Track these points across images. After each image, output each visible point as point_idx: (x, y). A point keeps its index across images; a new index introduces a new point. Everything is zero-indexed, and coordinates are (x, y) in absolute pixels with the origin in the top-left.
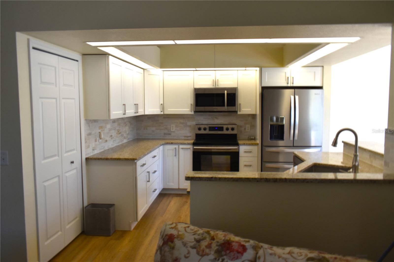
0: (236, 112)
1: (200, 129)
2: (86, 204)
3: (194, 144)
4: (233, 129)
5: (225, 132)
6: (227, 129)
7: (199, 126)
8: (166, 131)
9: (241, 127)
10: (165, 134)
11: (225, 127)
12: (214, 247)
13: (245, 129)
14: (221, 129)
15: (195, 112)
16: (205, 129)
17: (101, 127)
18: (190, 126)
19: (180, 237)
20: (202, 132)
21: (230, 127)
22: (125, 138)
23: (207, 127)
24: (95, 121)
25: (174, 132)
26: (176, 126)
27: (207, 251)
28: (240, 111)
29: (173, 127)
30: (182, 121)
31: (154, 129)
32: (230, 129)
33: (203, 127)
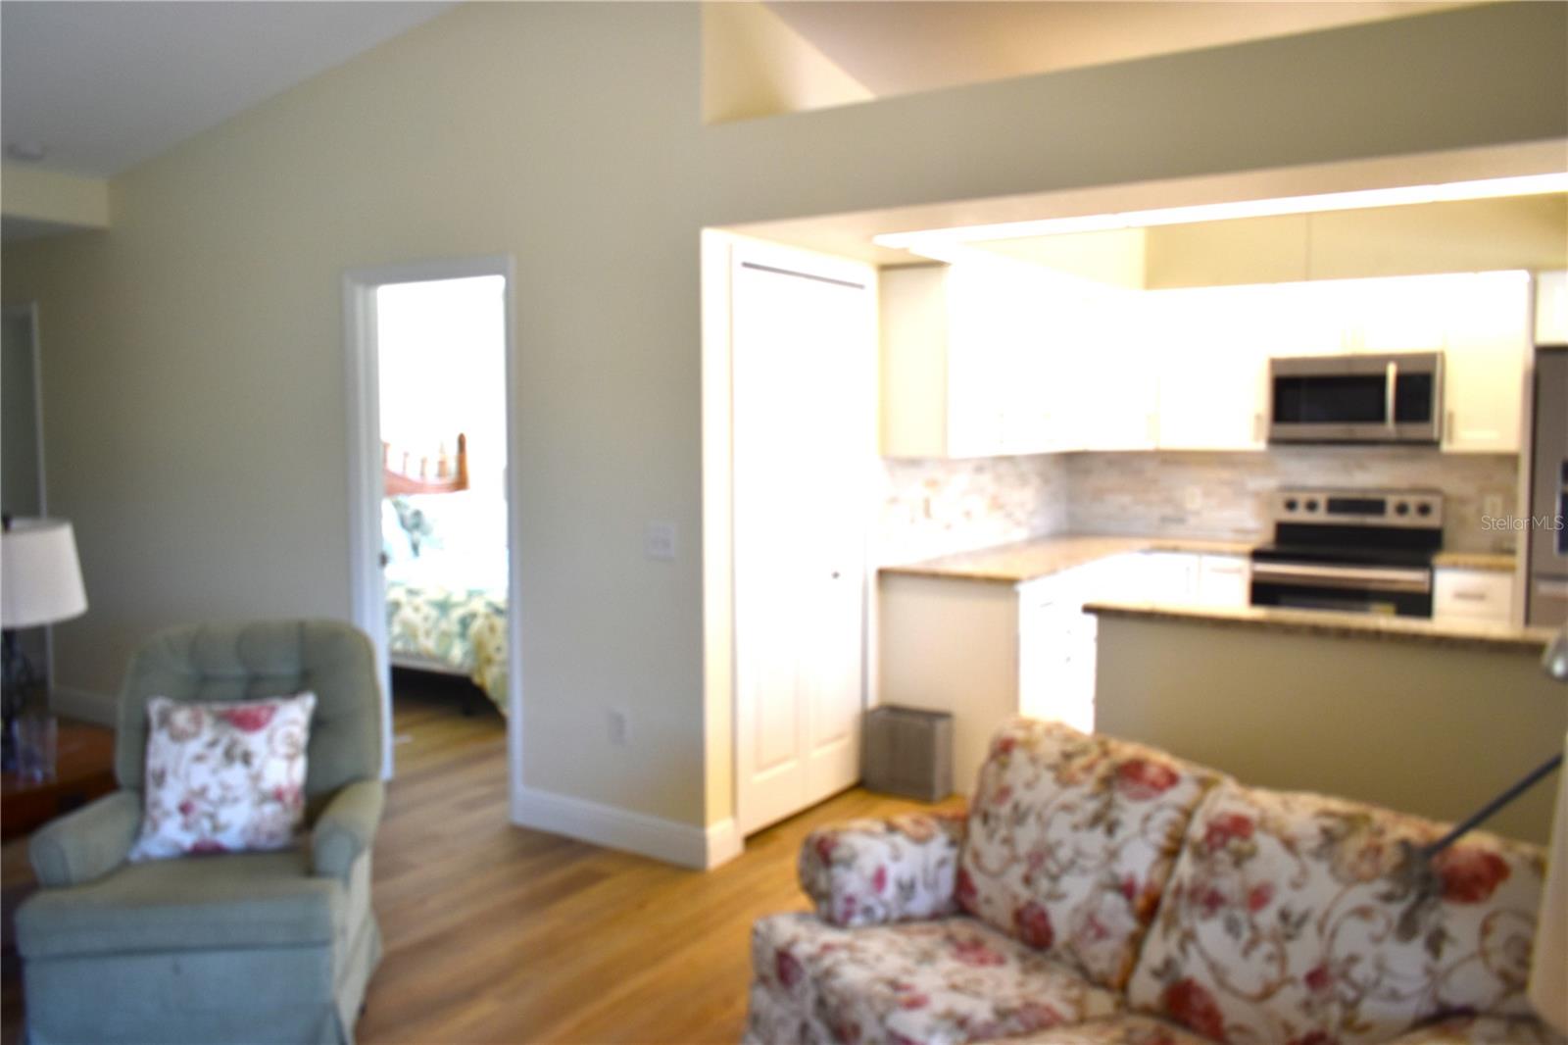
0: (1432, 444)
1: (1291, 505)
2: (873, 702)
3: (1258, 555)
4: (1424, 510)
5: (1391, 519)
6: (1402, 509)
7: (1288, 496)
8: (1169, 511)
9: (1463, 501)
10: (1165, 520)
11: (1392, 501)
12: (1102, 768)
13: (1480, 511)
14: (1376, 506)
15: (1274, 441)
16: (1312, 506)
17: (932, 483)
18: (1257, 495)
19: (1028, 744)
20: (1301, 516)
21: (1413, 501)
22: (1019, 524)
23: (1322, 499)
24: (914, 463)
25: (1197, 513)
26: (1207, 494)
27: (1081, 776)
28: (1450, 439)
29: (1194, 495)
30: (1226, 474)
31: (1126, 499)
32: (1412, 509)
33: (1302, 498)
